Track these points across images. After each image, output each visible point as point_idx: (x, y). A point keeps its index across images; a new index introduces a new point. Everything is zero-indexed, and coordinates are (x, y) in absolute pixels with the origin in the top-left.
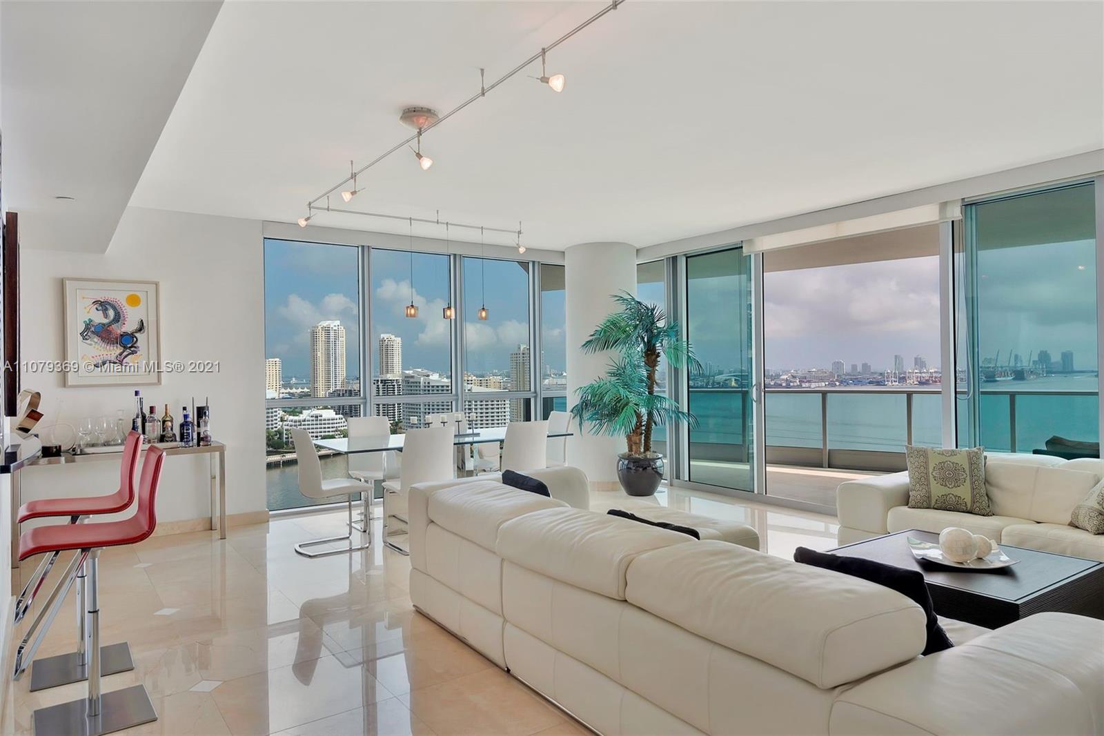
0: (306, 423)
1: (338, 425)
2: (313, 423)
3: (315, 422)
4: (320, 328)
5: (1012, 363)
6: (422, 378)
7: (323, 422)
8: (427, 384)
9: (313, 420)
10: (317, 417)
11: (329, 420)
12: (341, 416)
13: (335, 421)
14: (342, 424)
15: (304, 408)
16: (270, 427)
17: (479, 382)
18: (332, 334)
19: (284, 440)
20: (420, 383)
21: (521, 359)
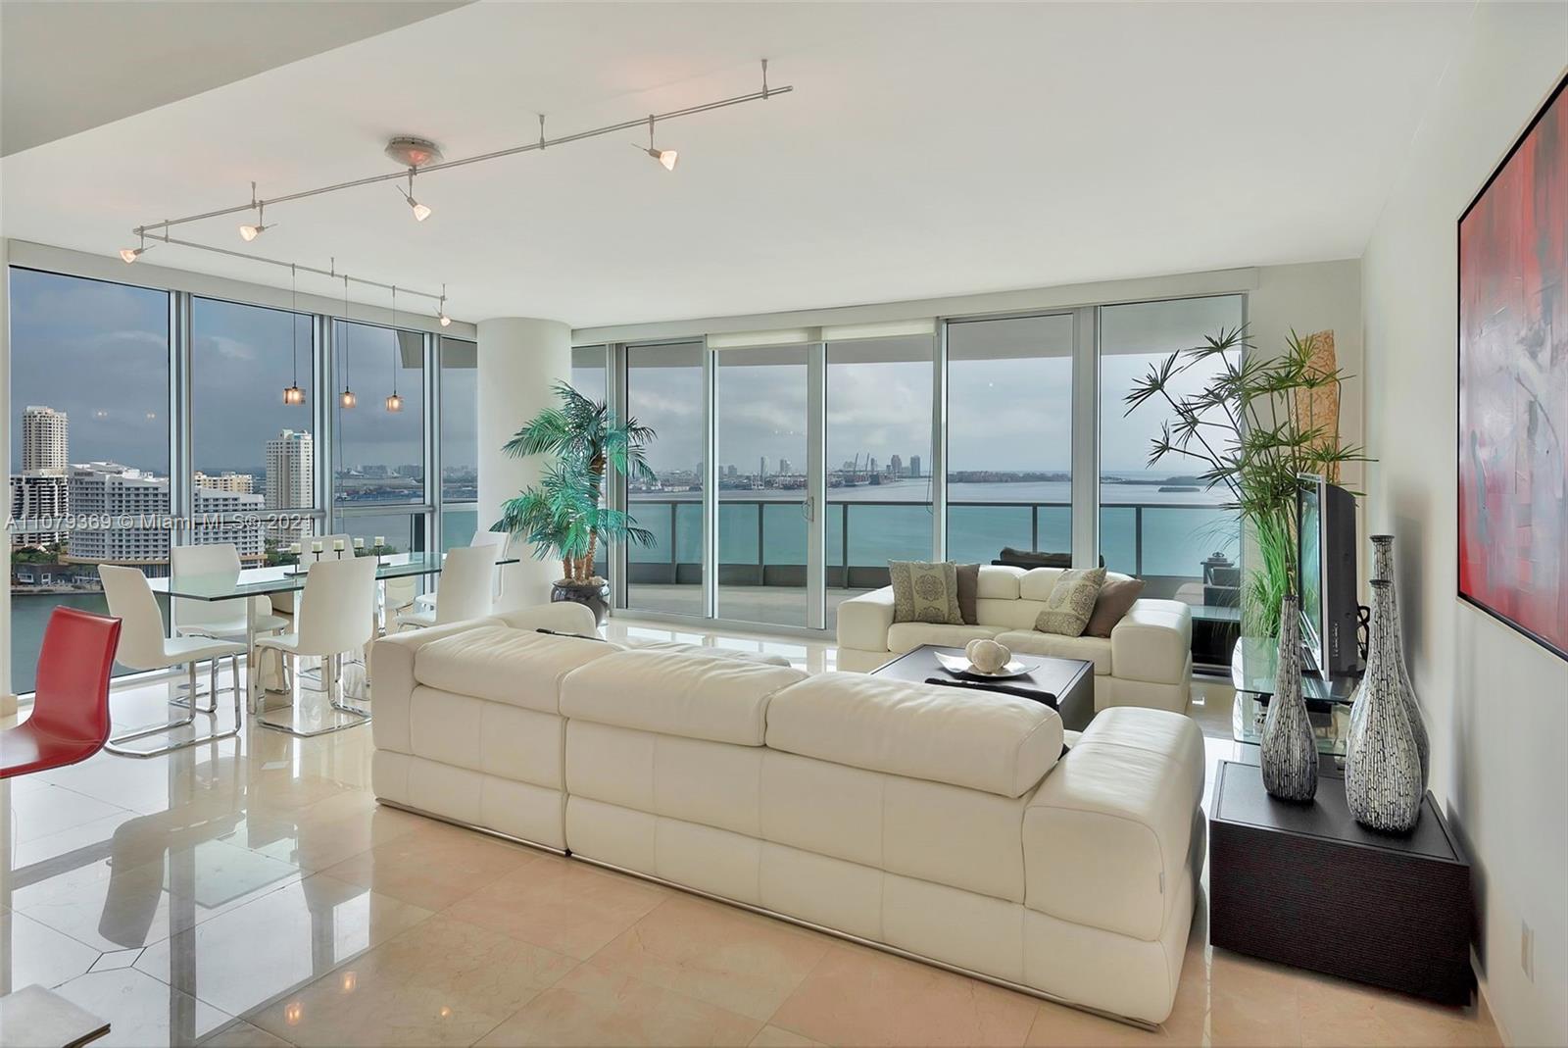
5: (869, 468)
6: (108, 477)
8: (117, 485)
17: (212, 482)
20: (103, 484)
21: (284, 450)
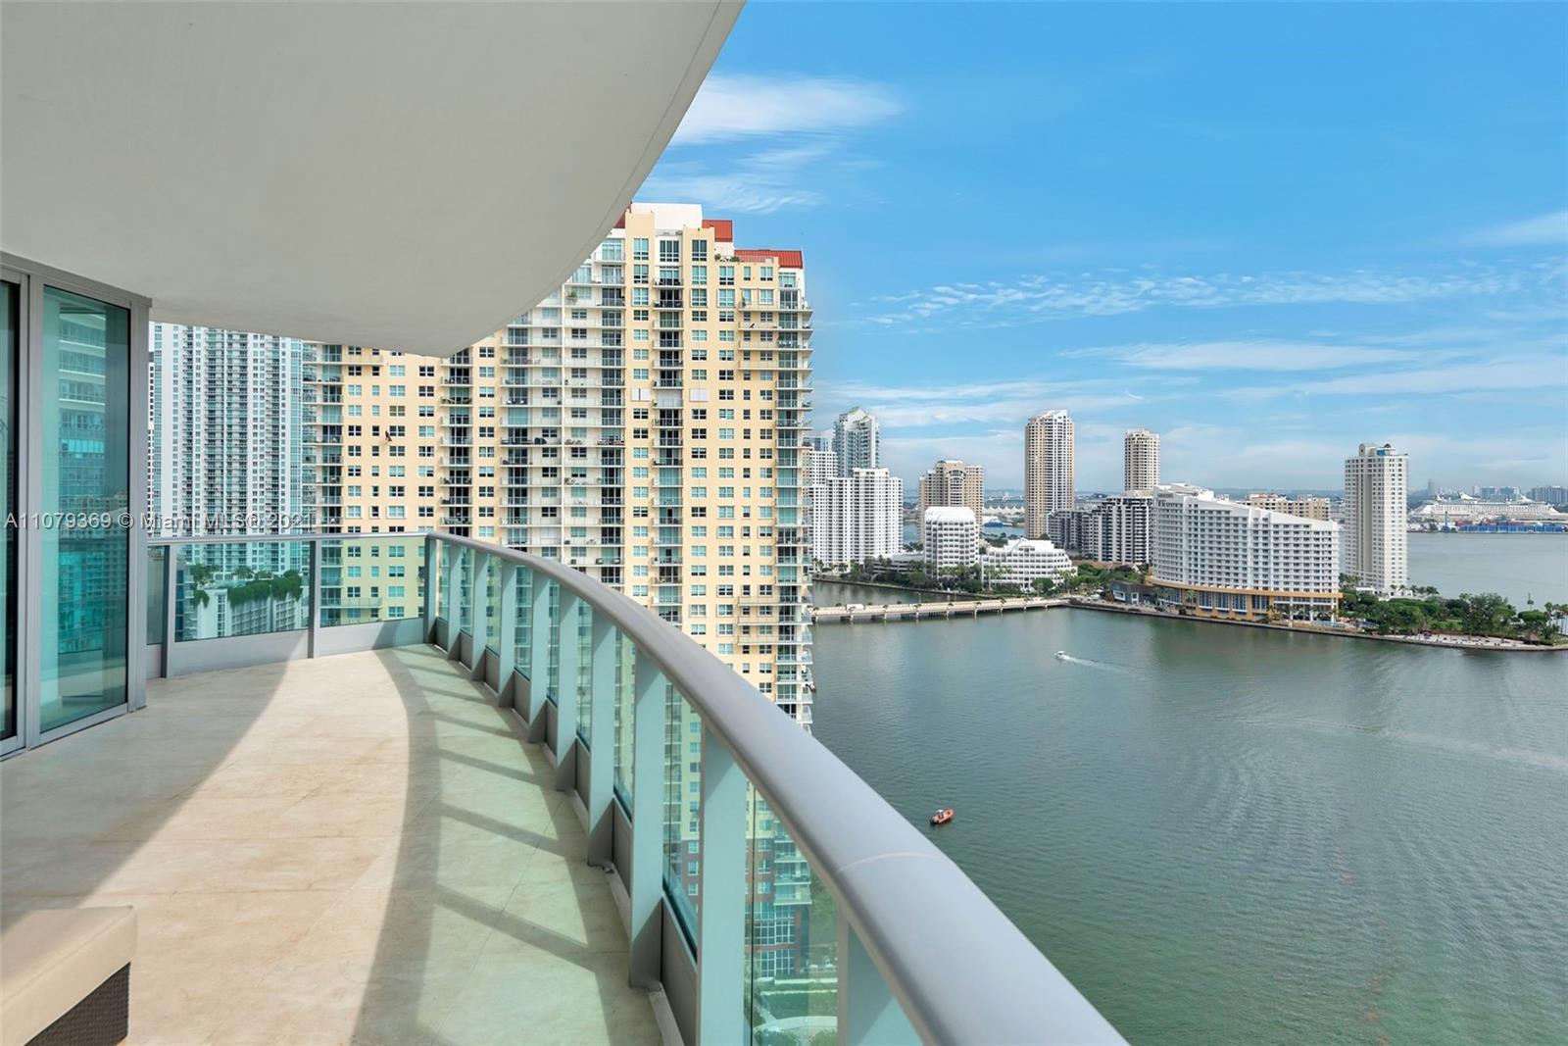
0: (1013, 558)
1: (1057, 564)
2: (1021, 558)
3: (1024, 558)
4: (1038, 420)
6: (1185, 498)
7: (1036, 558)
8: (1193, 507)
9: (1022, 555)
10: (1027, 550)
11: (1045, 556)
12: (1062, 551)
13: (1054, 558)
14: (1063, 563)
15: (1014, 537)
16: (965, 560)
17: (1287, 506)
18: (1055, 428)
19: (983, 581)
20: (1181, 505)
21: (1365, 468)
